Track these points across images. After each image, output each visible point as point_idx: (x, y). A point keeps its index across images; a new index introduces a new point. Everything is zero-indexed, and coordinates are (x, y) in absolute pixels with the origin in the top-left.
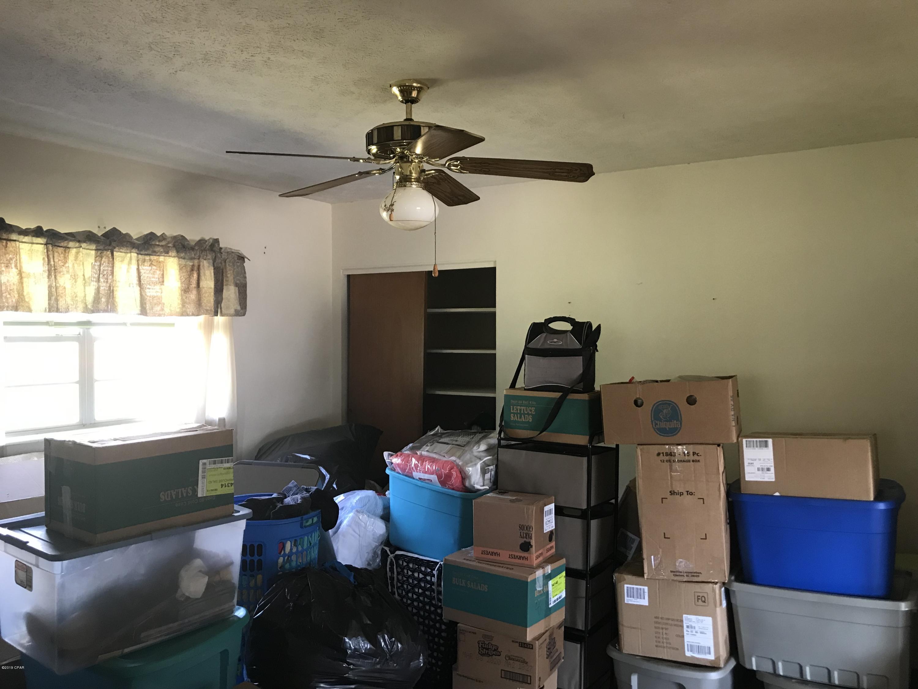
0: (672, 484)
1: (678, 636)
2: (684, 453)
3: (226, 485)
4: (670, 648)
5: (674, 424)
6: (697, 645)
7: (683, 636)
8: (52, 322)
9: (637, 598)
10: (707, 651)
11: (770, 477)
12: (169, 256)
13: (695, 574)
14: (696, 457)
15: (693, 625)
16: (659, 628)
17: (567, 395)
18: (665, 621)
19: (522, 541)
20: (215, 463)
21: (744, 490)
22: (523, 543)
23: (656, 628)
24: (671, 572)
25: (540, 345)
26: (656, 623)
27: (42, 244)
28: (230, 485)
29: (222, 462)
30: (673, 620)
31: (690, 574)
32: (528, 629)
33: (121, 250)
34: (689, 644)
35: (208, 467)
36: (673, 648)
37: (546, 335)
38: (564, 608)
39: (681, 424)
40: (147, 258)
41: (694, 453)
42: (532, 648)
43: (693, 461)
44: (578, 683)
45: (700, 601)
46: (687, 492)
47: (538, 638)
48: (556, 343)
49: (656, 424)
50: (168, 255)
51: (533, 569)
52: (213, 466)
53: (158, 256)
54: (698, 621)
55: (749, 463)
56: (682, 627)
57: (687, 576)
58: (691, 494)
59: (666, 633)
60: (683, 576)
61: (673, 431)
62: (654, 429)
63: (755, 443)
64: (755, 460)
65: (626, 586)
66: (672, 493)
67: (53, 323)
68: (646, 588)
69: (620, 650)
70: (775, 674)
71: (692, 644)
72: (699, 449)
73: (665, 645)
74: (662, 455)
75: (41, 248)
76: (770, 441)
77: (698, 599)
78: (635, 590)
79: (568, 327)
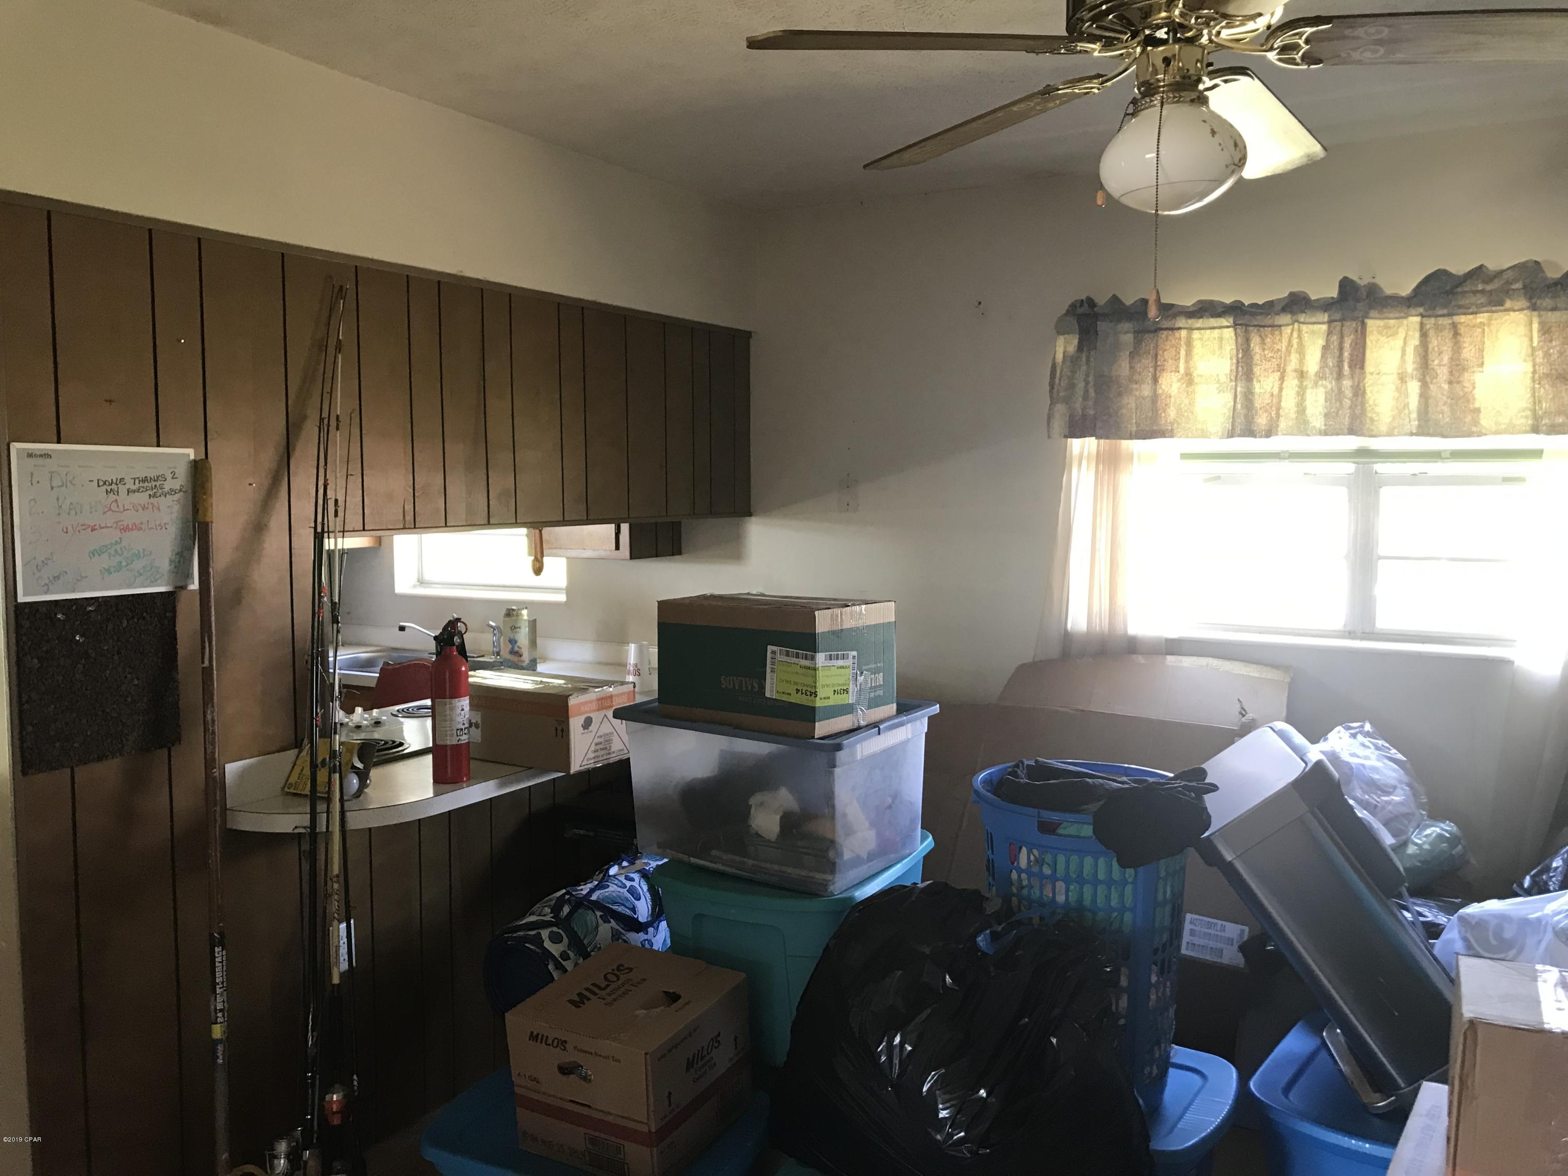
3: (804, 692)
8: (1284, 452)
12: (1506, 310)
20: (787, 654)
27: (1228, 327)
28: (808, 693)
29: (797, 656)
33: (1387, 315)
35: (779, 657)
40: (1446, 321)
50: (1502, 308)
52: (785, 659)
53: (1472, 313)
67: (1287, 455)
75: (1229, 333)
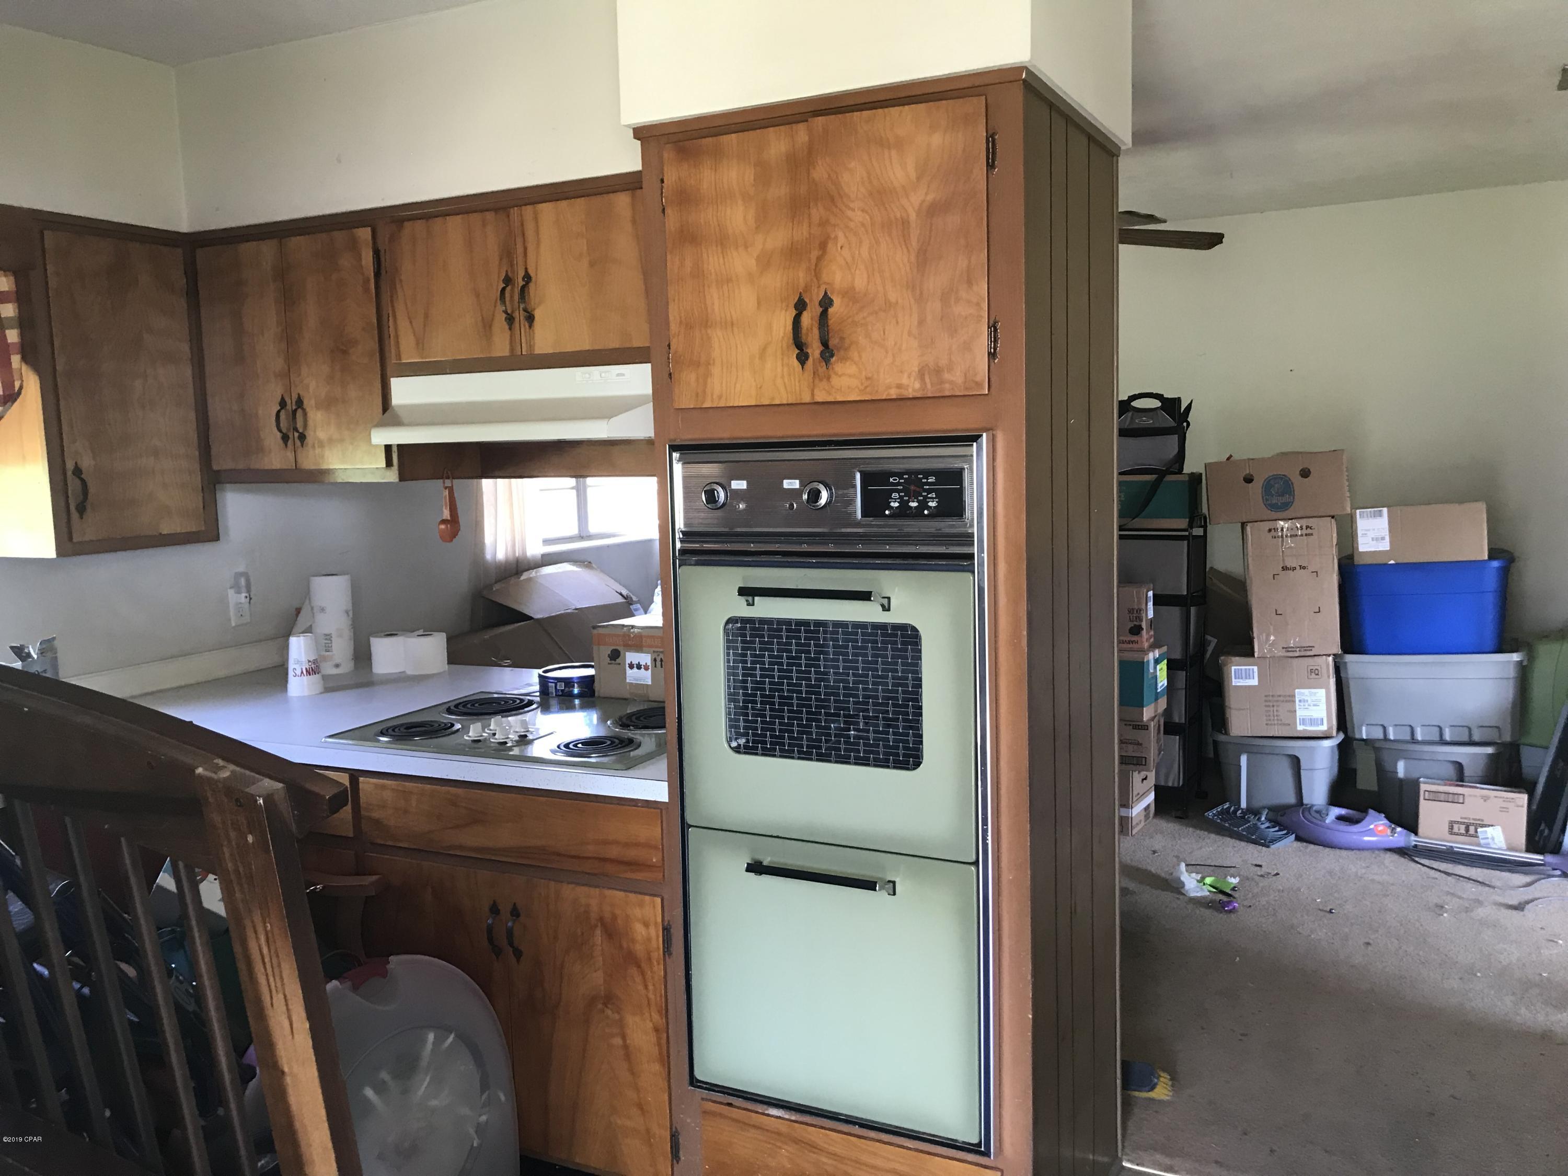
0: (1283, 560)
1: (1290, 711)
2: (1297, 527)
4: (1281, 724)
5: (1286, 498)
6: (1310, 717)
7: (1295, 711)
9: (1246, 678)
10: (1319, 723)
11: (1385, 546)
13: (1308, 648)
14: (1309, 531)
15: (1306, 698)
16: (1269, 706)
17: (1164, 477)
18: (1275, 699)
19: (1131, 625)
21: (1358, 560)
22: (1132, 627)
23: (1266, 706)
24: (1283, 648)
25: (1127, 423)
26: (1266, 701)
30: (1285, 696)
31: (1302, 649)
32: (1144, 709)
34: (1301, 718)
36: (1284, 724)
37: (1132, 414)
38: (1166, 696)
39: (1294, 498)
41: (1307, 527)
42: (1147, 729)
43: (1306, 535)
44: (1177, 777)
45: (1313, 674)
46: (1300, 566)
47: (1153, 719)
48: (1146, 422)
49: (1267, 500)
51: (1145, 652)
54: (1311, 694)
55: (1363, 534)
56: (1294, 702)
57: (1300, 651)
58: (1304, 568)
59: (1277, 711)
60: (1296, 651)
61: (1286, 506)
62: (1265, 504)
63: (1369, 513)
64: (1369, 530)
65: (1233, 668)
66: (1285, 568)
68: (1256, 668)
69: (1227, 733)
70: (1386, 739)
71: (1304, 717)
72: (1311, 522)
73: (1276, 722)
74: (1273, 530)
76: (1385, 510)
77: (1311, 672)
78: (1243, 672)
79: (1155, 403)
